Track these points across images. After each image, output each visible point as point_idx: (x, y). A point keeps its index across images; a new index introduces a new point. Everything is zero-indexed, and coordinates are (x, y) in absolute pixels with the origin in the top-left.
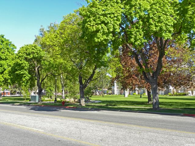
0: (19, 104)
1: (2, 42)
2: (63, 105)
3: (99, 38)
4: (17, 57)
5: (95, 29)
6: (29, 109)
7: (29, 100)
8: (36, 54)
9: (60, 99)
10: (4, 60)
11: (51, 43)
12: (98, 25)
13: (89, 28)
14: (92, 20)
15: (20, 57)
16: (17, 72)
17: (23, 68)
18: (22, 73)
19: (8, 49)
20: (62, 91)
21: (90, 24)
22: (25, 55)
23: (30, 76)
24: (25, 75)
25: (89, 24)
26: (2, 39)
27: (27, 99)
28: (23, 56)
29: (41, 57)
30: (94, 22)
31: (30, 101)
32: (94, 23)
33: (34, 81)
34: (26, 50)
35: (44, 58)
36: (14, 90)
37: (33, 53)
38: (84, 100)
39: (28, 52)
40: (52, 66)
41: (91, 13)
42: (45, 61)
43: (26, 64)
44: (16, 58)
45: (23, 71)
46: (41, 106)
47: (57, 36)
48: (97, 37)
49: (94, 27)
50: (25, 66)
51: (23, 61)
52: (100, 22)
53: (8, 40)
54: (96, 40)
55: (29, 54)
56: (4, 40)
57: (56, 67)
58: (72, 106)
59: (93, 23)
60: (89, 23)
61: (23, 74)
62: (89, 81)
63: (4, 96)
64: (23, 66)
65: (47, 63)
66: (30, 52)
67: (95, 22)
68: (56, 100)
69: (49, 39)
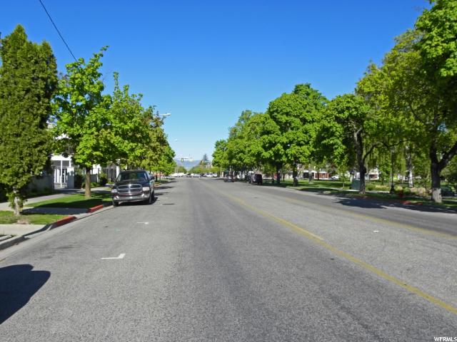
0: (329, 192)
1: (308, 94)
2: (400, 198)
3: (450, 69)
4: (324, 116)
5: (440, 52)
6: (338, 201)
7: (349, 187)
8: (353, 110)
9: (404, 188)
10: (310, 122)
11: (373, 89)
12: (447, 43)
13: (428, 51)
14: (434, 35)
15: (327, 116)
16: (324, 142)
17: (333, 134)
18: (331, 142)
19: (316, 104)
20: (408, 173)
21: (430, 45)
22: (336, 113)
23: (344, 147)
24: (336, 146)
25: (427, 45)
26: (308, 90)
27: (346, 185)
28: (332, 115)
29: (364, 115)
30: (440, 38)
31: (350, 189)
32: (438, 41)
33: (354, 156)
34: (338, 105)
35: (368, 116)
36: (332, 169)
37: (348, 108)
38: (439, 191)
39: (340, 107)
40: (383, 130)
41: (435, 21)
42: (371, 121)
43: (338, 128)
44: (322, 118)
45: (333, 140)
46: (362, 197)
47: (382, 75)
48: (445, 67)
49: (439, 48)
50: (337, 131)
51: (333, 123)
52: (452, 36)
53: (316, 91)
54: (444, 73)
55: (342, 111)
56: (310, 92)
57: (390, 131)
58: (415, 202)
59: (436, 40)
60: (429, 42)
61: (333, 145)
62: (450, 156)
63: (318, 180)
64: (332, 132)
65: (374, 125)
66: (344, 107)
67: (442, 37)
68: (392, 190)
69: (369, 82)
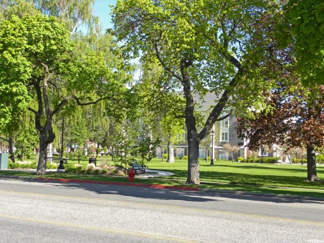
8: (53, 42)
24: (20, 98)
37: (46, 38)
45: (17, 86)
51: (21, 59)
64: (18, 72)
66: (40, 34)
68: (62, 167)
